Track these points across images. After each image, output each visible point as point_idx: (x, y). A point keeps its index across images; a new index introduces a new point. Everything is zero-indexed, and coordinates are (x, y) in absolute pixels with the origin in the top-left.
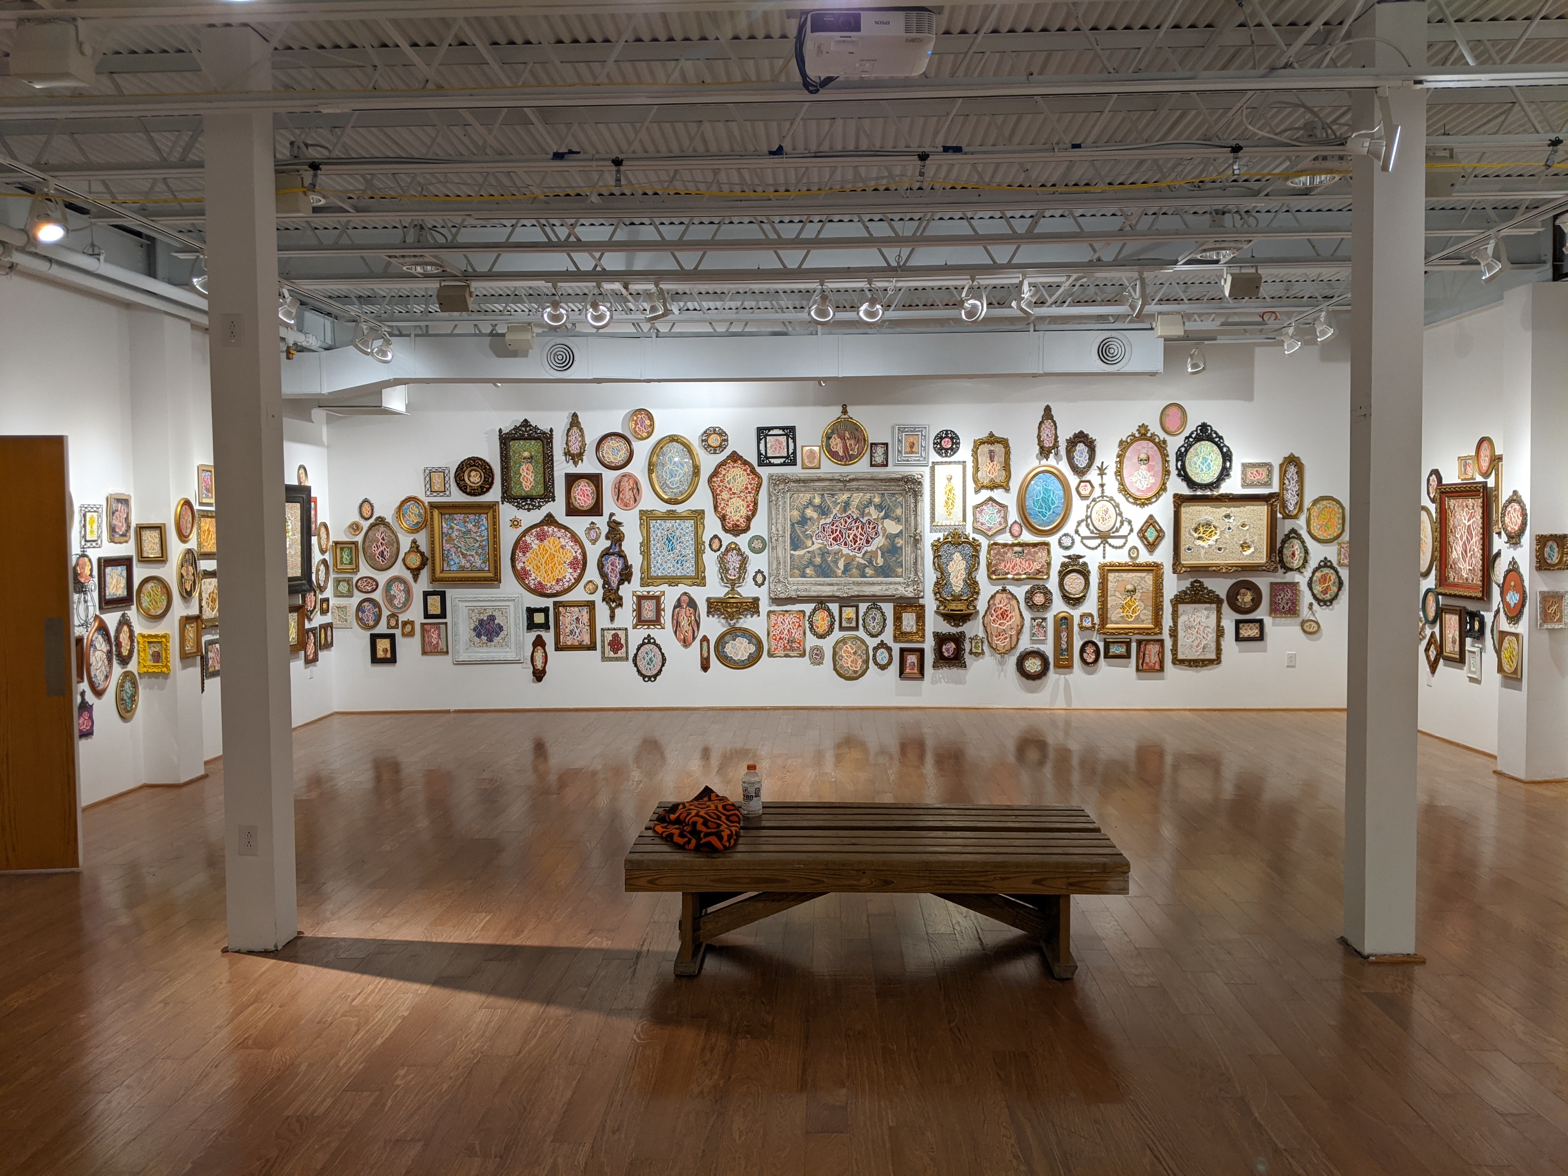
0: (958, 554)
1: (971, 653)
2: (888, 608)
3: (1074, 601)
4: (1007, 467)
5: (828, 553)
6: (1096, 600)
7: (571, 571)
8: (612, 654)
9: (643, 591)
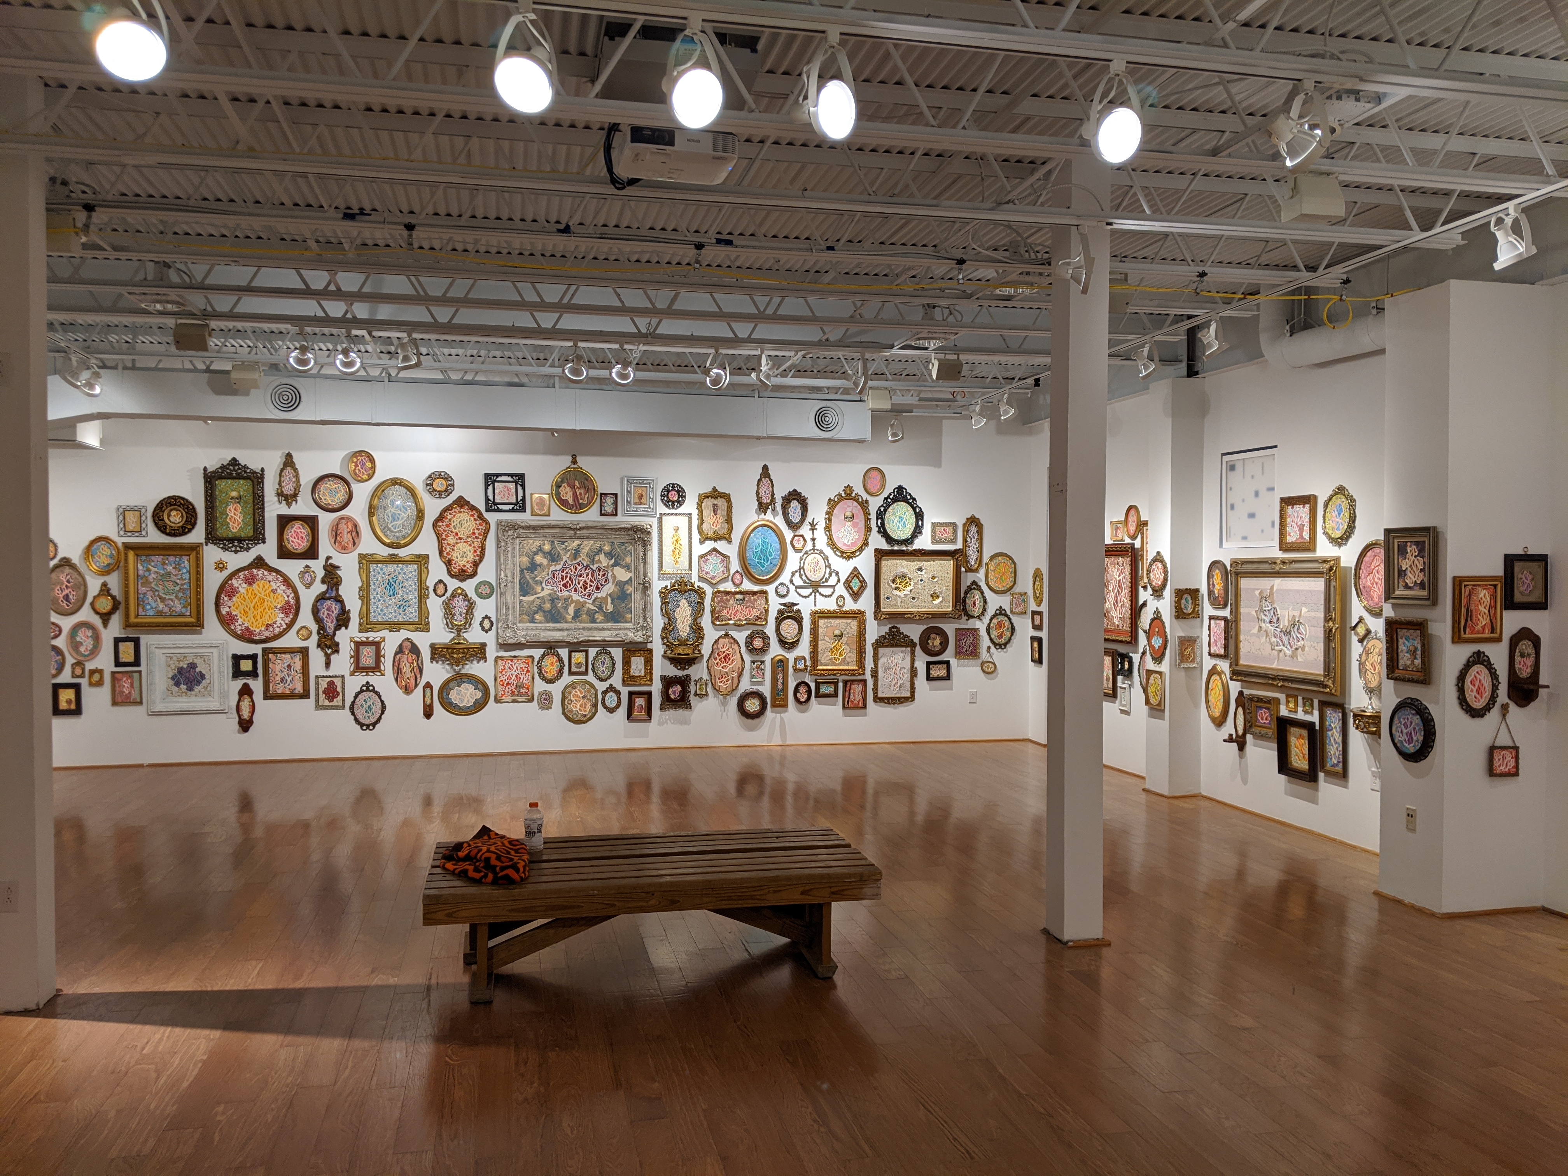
0: (684, 601)
1: (696, 694)
2: (617, 653)
3: (788, 645)
4: (729, 520)
5: (558, 598)
6: (808, 644)
7: (283, 616)
8: (327, 703)
9: (362, 637)
